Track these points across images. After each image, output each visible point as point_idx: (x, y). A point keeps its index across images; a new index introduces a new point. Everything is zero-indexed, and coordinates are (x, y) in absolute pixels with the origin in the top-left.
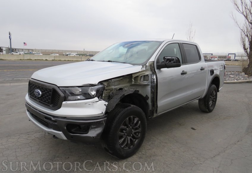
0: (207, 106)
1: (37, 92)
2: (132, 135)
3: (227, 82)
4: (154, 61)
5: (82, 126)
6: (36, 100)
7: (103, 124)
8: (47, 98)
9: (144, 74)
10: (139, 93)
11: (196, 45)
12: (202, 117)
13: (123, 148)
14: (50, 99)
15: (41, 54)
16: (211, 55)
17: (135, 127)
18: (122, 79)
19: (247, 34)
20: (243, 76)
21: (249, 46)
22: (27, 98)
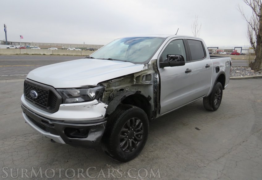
0: (212, 104)
1: (33, 94)
2: (134, 137)
3: (232, 78)
4: (157, 60)
5: (80, 130)
6: (32, 102)
7: (103, 127)
8: (43, 99)
9: (147, 73)
10: (141, 94)
11: (201, 41)
12: (207, 116)
13: (124, 151)
14: (46, 102)
15: (39, 48)
16: (217, 48)
17: (136, 128)
18: (123, 79)
19: (254, 28)
20: (249, 71)
21: (256, 40)
22: (23, 99)
